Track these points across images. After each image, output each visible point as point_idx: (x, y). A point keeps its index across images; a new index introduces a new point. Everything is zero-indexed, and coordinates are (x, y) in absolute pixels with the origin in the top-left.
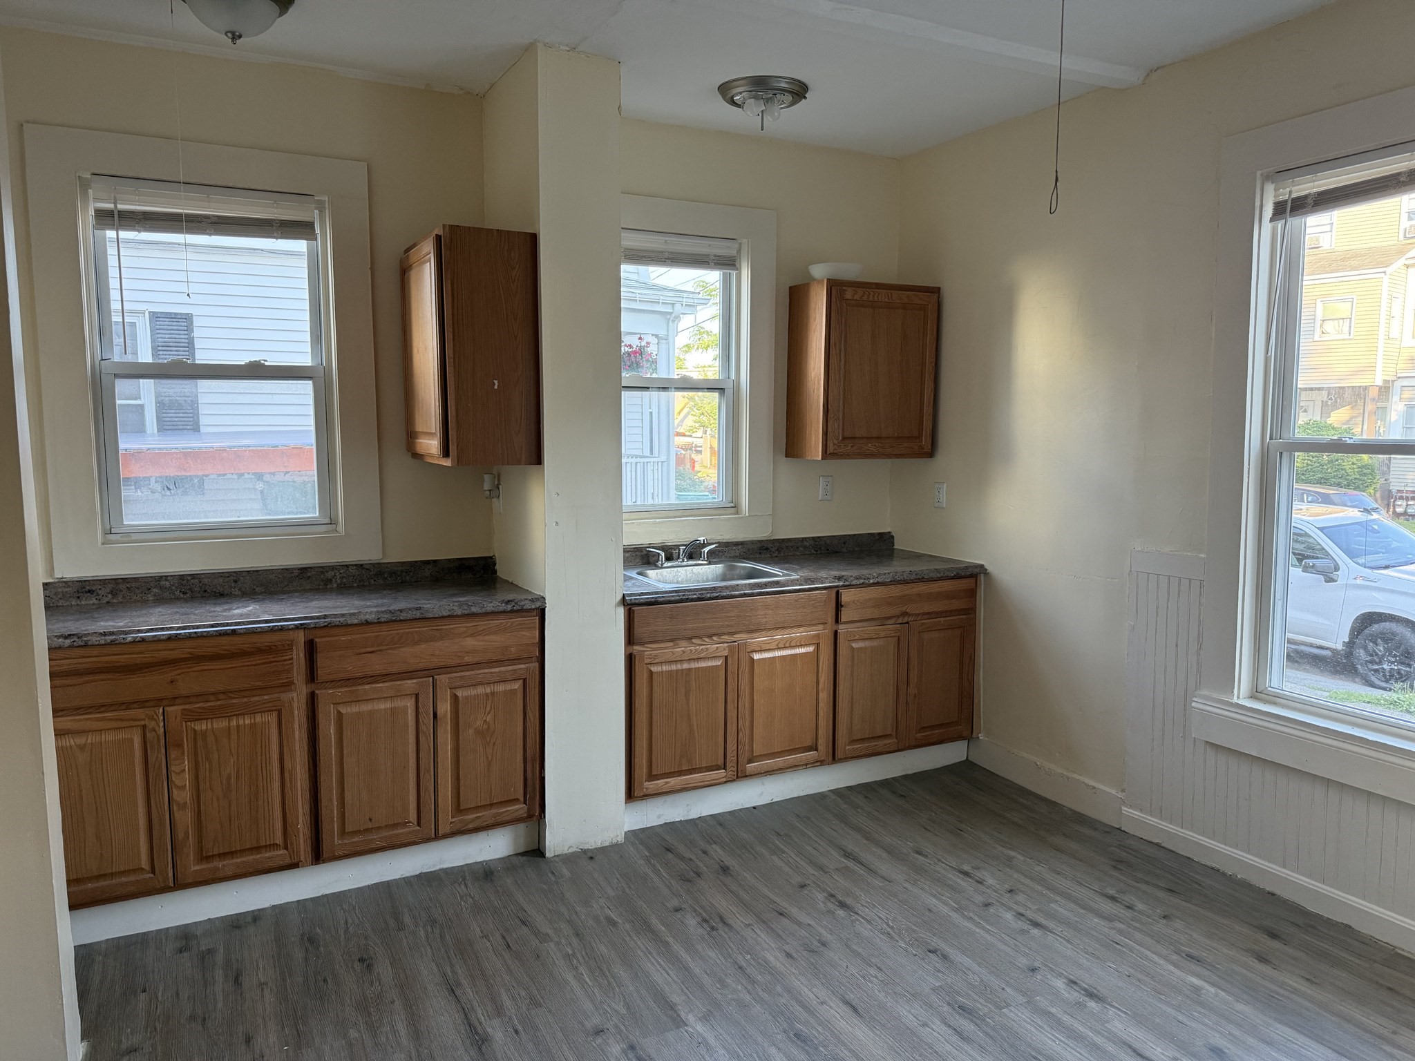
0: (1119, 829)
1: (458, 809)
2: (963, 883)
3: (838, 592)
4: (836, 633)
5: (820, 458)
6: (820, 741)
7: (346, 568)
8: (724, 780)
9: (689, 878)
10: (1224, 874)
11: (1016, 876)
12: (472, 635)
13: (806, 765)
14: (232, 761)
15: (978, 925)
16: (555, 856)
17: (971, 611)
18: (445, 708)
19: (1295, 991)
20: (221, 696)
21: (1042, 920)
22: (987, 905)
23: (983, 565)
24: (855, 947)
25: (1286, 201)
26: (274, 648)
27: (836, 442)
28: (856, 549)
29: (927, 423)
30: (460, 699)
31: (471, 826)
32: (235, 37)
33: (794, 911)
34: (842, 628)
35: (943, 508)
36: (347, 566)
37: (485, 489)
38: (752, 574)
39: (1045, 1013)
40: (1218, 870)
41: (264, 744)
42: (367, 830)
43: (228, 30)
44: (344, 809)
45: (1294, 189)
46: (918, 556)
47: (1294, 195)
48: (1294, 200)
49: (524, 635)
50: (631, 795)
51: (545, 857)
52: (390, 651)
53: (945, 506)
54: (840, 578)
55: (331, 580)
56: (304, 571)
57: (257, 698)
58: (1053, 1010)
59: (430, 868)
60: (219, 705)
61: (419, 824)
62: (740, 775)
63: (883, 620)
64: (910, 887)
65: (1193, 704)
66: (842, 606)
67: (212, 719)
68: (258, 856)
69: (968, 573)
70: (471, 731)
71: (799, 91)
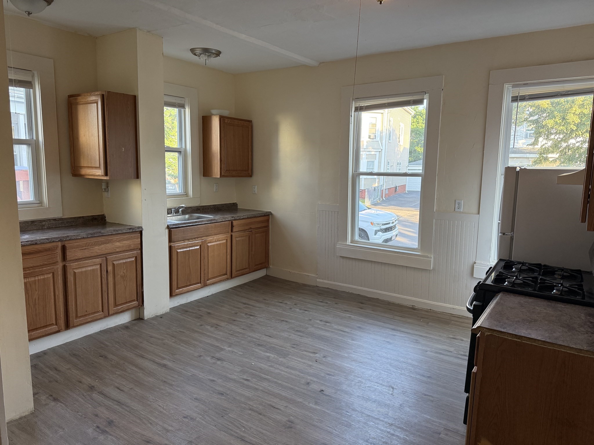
0: (316, 286)
1: (116, 305)
2: (281, 305)
3: (232, 222)
4: (232, 235)
5: (219, 177)
6: (228, 272)
7: (49, 221)
8: (200, 287)
9: (199, 317)
10: (346, 292)
11: (295, 301)
12: (118, 241)
13: (223, 280)
14: (36, 293)
15: (291, 313)
16: (147, 319)
17: (267, 226)
18: (110, 268)
19: (371, 313)
20: (31, 269)
21: (306, 309)
22: (291, 308)
23: (271, 212)
24: (261, 324)
25: (358, 107)
26: (51, 249)
27: (224, 171)
28: (227, 208)
29: (250, 166)
30: (115, 265)
31: (120, 311)
32: (29, 14)
33: (238, 319)
34: (233, 234)
35: (256, 194)
36: (50, 220)
37: (103, 188)
38: (198, 218)
39: (318, 328)
40: (344, 291)
41: (48, 285)
42: (86, 315)
43: (26, 11)
44: (77, 308)
45: (360, 104)
46: (249, 210)
47: (360, 105)
48: (360, 107)
49: (136, 241)
50: (171, 295)
51: (144, 320)
52: (91, 248)
53: (256, 193)
54: (233, 217)
55: (44, 225)
56: (33, 222)
57: (45, 268)
58: (319, 327)
59: (103, 328)
60: (31, 272)
61: (103, 311)
62: (205, 285)
63: (244, 231)
64: (268, 308)
65: (337, 246)
66: (233, 226)
67: (28, 277)
68: (46, 329)
69: (267, 214)
70: (119, 276)
71: (218, 53)
